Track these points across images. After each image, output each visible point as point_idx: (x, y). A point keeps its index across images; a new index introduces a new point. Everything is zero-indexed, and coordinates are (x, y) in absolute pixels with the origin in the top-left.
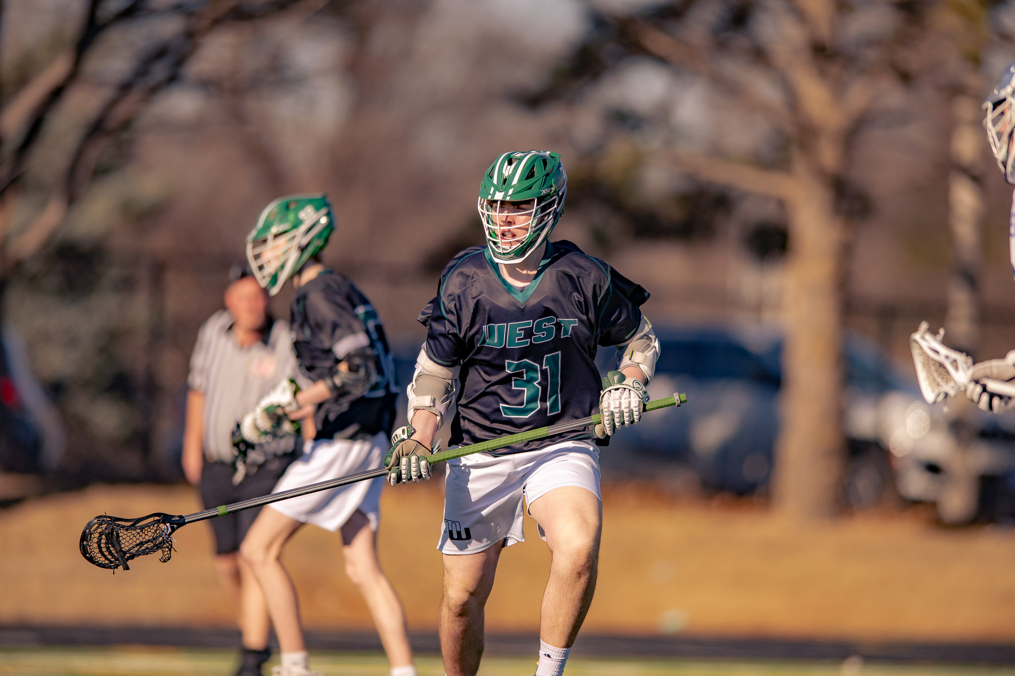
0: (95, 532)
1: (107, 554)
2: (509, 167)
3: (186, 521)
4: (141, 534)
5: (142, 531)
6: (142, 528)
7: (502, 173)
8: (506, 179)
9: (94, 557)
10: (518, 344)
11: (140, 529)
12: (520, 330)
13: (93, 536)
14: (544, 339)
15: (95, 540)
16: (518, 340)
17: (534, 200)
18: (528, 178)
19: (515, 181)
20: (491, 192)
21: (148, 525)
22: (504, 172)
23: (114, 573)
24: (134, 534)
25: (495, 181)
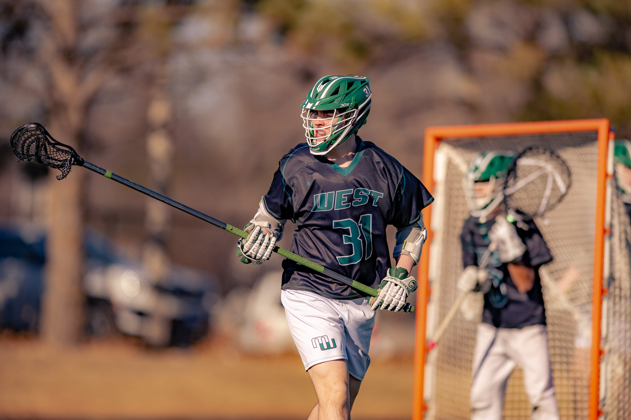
0: (30, 132)
1: (25, 148)
2: (322, 86)
3: (84, 164)
4: (54, 153)
5: (56, 152)
6: (59, 150)
7: (316, 89)
8: (318, 94)
9: (17, 144)
10: (343, 206)
11: (57, 150)
12: (344, 196)
13: (26, 133)
14: (360, 203)
15: (26, 136)
16: (343, 203)
17: (334, 110)
18: (333, 94)
19: (322, 97)
20: (306, 103)
21: (63, 151)
22: (317, 89)
23: (19, 162)
24: (51, 150)
25: (311, 96)
